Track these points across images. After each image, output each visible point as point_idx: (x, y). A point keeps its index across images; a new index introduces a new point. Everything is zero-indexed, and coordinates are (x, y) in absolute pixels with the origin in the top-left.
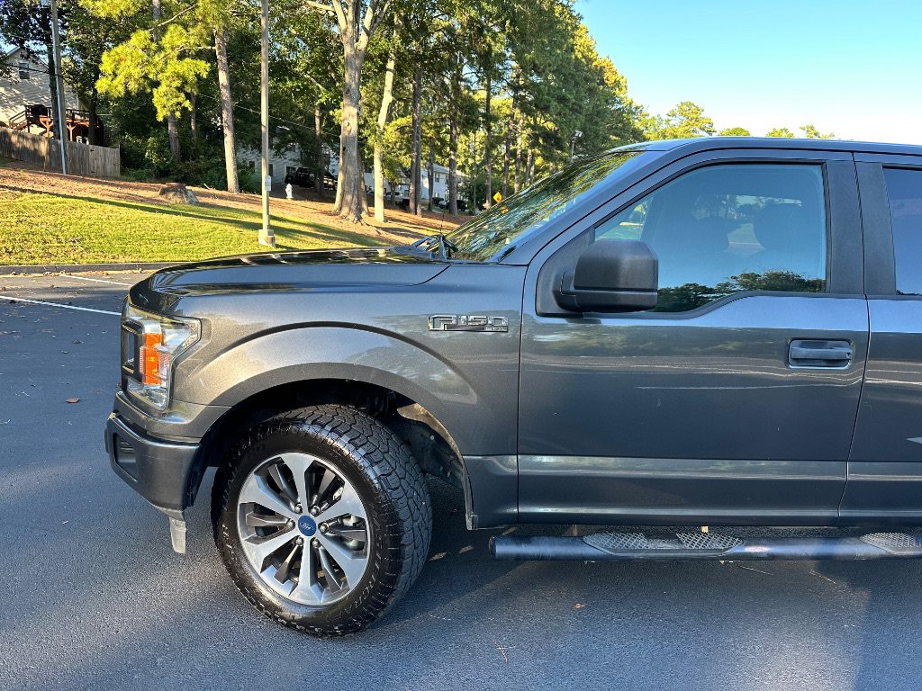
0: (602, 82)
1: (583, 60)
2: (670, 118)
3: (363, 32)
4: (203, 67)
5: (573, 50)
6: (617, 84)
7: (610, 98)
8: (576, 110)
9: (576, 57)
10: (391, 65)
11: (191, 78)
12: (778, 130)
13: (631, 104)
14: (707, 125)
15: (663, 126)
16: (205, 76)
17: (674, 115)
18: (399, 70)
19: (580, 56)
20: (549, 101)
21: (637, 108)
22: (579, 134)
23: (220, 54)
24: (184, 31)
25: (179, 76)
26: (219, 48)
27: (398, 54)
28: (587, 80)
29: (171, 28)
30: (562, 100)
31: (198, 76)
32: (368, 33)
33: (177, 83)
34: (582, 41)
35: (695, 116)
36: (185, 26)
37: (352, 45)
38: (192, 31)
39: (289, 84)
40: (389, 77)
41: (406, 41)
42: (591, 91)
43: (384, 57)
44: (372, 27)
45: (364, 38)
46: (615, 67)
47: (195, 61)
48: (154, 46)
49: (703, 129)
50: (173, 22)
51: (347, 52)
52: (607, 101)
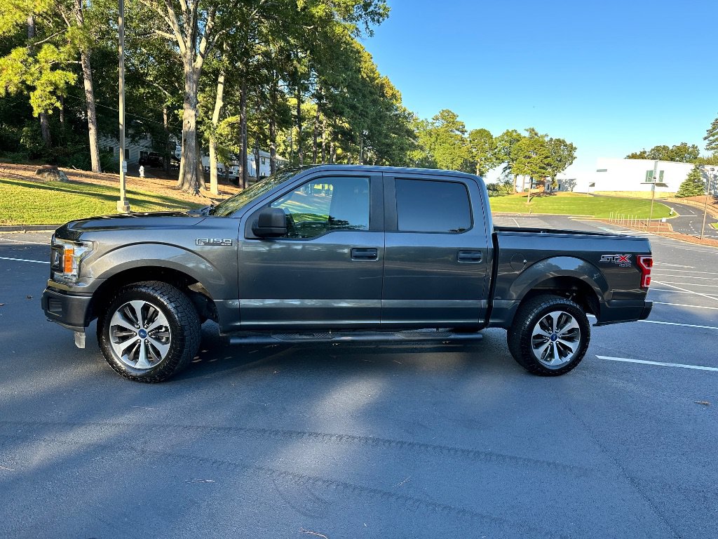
0: (383, 96)
1: (368, 79)
2: (434, 121)
3: (199, 55)
4: (72, 77)
5: (360, 71)
6: (394, 96)
7: (389, 107)
8: (363, 115)
9: (362, 77)
10: (221, 79)
11: (62, 85)
12: (510, 131)
13: (404, 111)
14: (461, 127)
15: (429, 127)
16: (73, 84)
17: (437, 119)
18: (228, 81)
19: (365, 76)
20: (343, 109)
21: (409, 114)
22: (366, 132)
23: (85, 67)
24: (55, 49)
25: (51, 83)
26: (85, 63)
27: (227, 71)
28: (371, 93)
29: (45, 46)
30: (353, 107)
31: (67, 83)
32: (203, 56)
33: (51, 89)
34: (366, 65)
35: (452, 120)
36: (57, 45)
37: (191, 65)
38: (62, 49)
39: (142, 90)
40: (220, 88)
41: (232, 62)
42: (375, 102)
43: (216, 73)
44: (206, 52)
45: (199, 60)
46: (392, 84)
47: (65, 73)
48: (31, 60)
49: (458, 130)
50: (47, 42)
51: (187, 69)
52: (387, 109)
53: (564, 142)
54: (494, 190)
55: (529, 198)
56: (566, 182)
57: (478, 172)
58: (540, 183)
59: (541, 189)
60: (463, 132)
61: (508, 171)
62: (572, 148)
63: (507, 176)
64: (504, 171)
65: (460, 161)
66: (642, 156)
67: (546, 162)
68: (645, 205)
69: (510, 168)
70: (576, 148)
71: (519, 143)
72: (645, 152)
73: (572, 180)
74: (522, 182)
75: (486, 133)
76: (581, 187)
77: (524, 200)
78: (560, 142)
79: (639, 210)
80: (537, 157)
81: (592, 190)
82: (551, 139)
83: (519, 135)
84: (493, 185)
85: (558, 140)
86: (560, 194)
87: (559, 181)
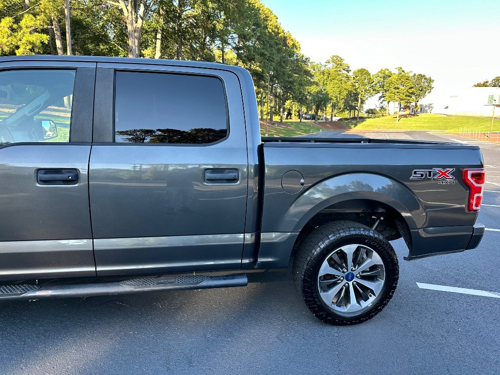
0: (286, 45)
1: (273, 33)
2: (327, 64)
3: (139, 18)
4: (45, 38)
5: (267, 28)
6: (294, 45)
7: (291, 54)
8: (270, 60)
9: (269, 32)
10: (159, 36)
11: (38, 43)
12: (384, 69)
13: (303, 56)
14: (346, 68)
15: (323, 68)
16: (47, 43)
17: (329, 62)
18: (164, 39)
19: (270, 31)
20: (254, 56)
21: (306, 59)
22: (272, 73)
23: (56, 30)
24: (33, 18)
25: (30, 43)
26: (56, 27)
27: (163, 30)
28: (277, 44)
29: (26, 16)
30: (262, 55)
31: (42, 43)
32: (142, 19)
33: (30, 47)
34: (271, 23)
35: (340, 63)
36: (35, 15)
37: (132, 25)
38: (38, 17)
39: (102, 47)
40: (159, 42)
41: (167, 22)
42: (279, 50)
43: (155, 31)
44: (144, 15)
45: (140, 20)
46: (293, 37)
47: (40, 34)
48: (15, 26)
49: (344, 70)
50: (27, 13)
51: (130, 28)
52: (290, 55)
53: (424, 76)
54: (372, 113)
55: (398, 118)
56: (426, 106)
57: (360, 100)
58: (406, 107)
59: (407, 112)
60: (348, 71)
61: (382, 99)
62: (430, 81)
63: (381, 103)
64: (380, 99)
65: (345, 93)
66: (485, 85)
67: (411, 92)
68: (487, 121)
69: (384, 97)
70: (433, 81)
71: (390, 78)
72: (487, 82)
73: (431, 104)
74: (393, 107)
75: (365, 71)
76: (438, 110)
77: (394, 120)
78: (421, 76)
79: (482, 125)
80: (403, 88)
81: (447, 112)
82: (415, 75)
83: (390, 72)
84: (372, 110)
85: (420, 75)
86: (421, 115)
87: (421, 105)
